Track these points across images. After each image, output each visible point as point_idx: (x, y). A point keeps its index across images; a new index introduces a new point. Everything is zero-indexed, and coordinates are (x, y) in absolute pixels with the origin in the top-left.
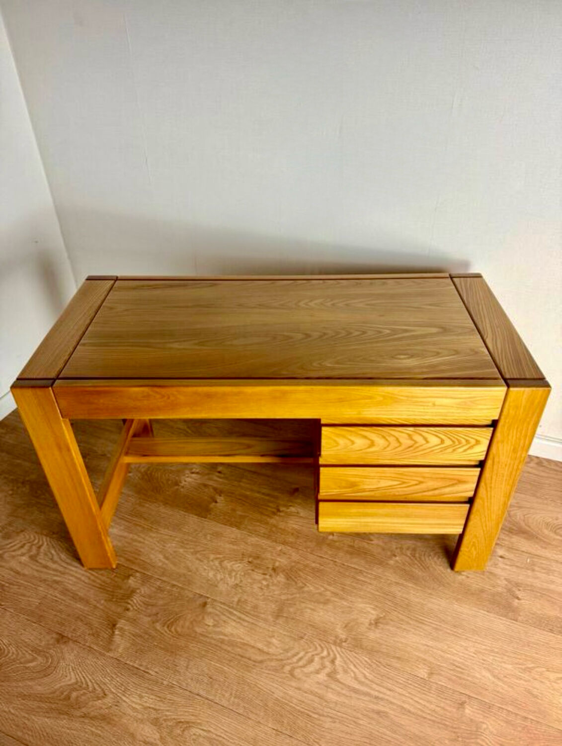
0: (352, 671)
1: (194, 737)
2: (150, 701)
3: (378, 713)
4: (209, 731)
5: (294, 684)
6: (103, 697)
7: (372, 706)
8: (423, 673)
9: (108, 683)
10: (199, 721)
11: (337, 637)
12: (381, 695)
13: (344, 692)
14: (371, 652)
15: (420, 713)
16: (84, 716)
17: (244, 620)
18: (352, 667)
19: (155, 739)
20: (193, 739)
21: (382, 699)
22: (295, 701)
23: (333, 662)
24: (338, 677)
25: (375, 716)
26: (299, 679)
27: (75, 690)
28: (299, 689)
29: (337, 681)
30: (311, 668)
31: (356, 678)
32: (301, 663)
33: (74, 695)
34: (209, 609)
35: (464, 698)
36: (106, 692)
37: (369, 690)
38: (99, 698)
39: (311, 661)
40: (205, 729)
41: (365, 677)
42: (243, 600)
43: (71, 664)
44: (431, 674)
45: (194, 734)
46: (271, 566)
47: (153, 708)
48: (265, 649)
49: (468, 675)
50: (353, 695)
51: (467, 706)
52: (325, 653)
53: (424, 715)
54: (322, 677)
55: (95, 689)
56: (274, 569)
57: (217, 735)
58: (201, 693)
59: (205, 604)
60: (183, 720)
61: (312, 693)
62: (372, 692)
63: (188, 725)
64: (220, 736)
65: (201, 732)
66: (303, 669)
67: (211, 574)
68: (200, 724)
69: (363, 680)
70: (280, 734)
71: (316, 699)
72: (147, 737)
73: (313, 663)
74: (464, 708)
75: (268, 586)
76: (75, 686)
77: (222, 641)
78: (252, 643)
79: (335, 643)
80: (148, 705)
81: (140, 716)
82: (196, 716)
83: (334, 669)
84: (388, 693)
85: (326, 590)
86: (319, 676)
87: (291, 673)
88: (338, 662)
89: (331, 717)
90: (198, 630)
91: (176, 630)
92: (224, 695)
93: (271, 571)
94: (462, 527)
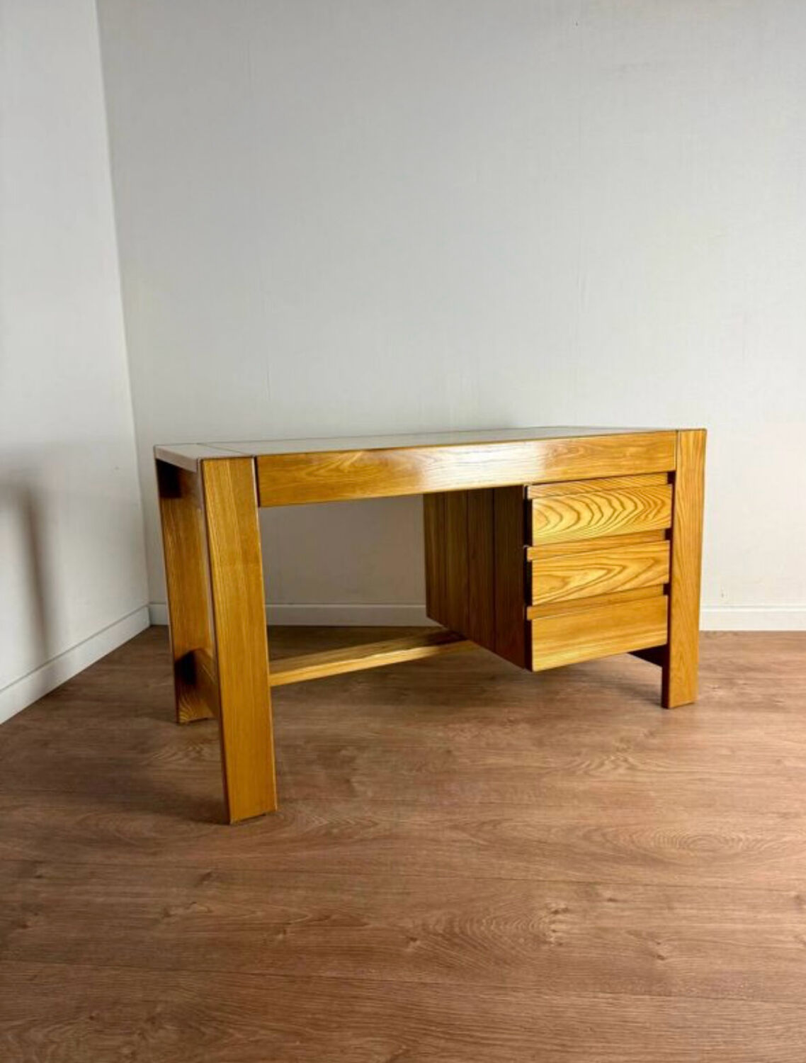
48: (545, 766)
52: (613, 758)
54: (622, 771)
78: (526, 765)
79: (618, 751)
86: (619, 771)
94: (666, 632)
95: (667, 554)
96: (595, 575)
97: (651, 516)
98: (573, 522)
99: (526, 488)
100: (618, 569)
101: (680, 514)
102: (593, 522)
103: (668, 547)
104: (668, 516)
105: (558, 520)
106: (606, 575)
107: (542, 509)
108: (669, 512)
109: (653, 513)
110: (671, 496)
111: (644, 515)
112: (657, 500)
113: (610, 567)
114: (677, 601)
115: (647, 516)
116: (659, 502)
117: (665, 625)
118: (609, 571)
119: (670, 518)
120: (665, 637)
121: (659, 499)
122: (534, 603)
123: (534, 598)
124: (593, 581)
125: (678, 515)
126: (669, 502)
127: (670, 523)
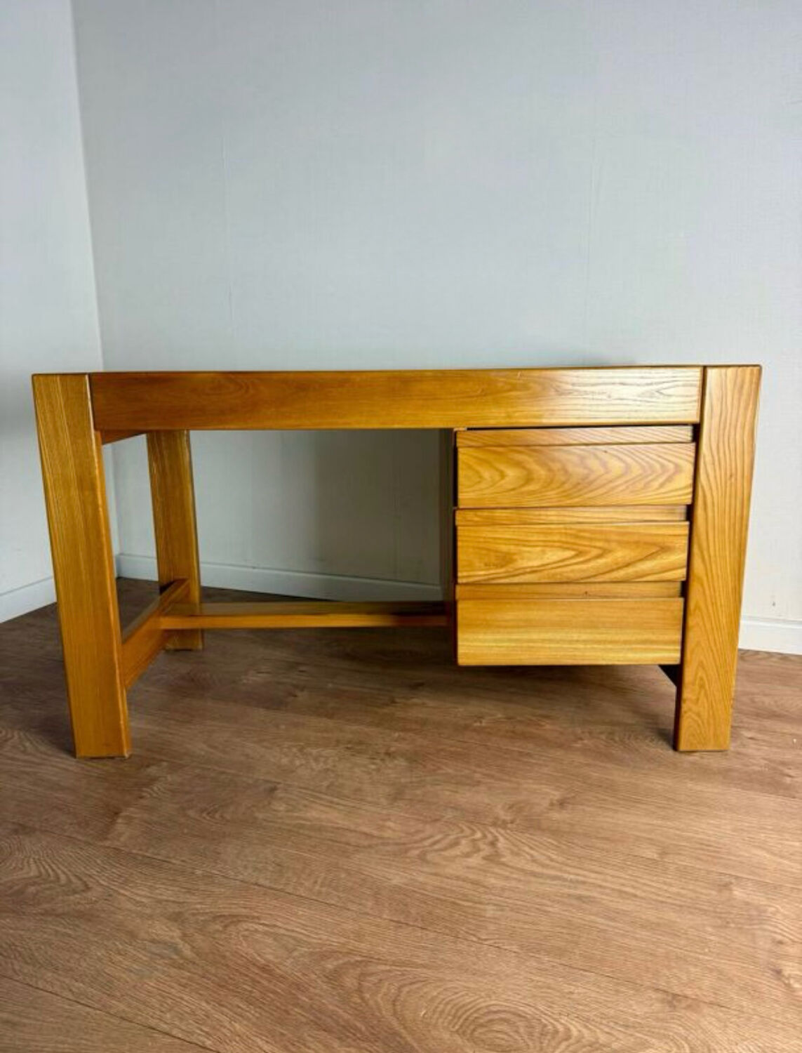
0: (528, 853)
1: (246, 933)
2: (167, 893)
3: (579, 898)
4: (275, 926)
5: (426, 869)
6: (83, 891)
7: (566, 890)
8: (651, 853)
9: (94, 875)
10: (256, 914)
11: (497, 818)
12: (581, 878)
13: (515, 876)
14: (555, 832)
15: (655, 897)
16: (46, 913)
17: (338, 804)
18: (527, 849)
19: (172, 937)
20: (243, 936)
21: (584, 883)
22: (429, 888)
23: (493, 844)
24: (503, 860)
25: (575, 902)
26: (435, 864)
27: (34, 884)
28: (436, 874)
29: (503, 864)
30: (456, 851)
31: (534, 861)
32: (436, 847)
33: (32, 889)
34: (279, 793)
35: (727, 879)
36: (90, 885)
37: (559, 874)
38: (75, 892)
39: (455, 844)
40: (267, 923)
41: (552, 860)
42: (336, 784)
43: (33, 856)
44: (663, 853)
45: (247, 930)
46: (383, 751)
47: (174, 902)
48: (375, 833)
49: (729, 854)
50: (533, 879)
51: (735, 888)
52: (478, 835)
53: (660, 899)
54: (475, 860)
55: (70, 881)
56: (388, 754)
57: (288, 930)
58: (262, 881)
59: (273, 790)
60: (226, 914)
61: (458, 878)
62: (566, 876)
63: (236, 919)
64: (293, 931)
65: (260, 928)
66: (443, 853)
67: (285, 761)
68: (258, 918)
69: (548, 862)
70: (404, 926)
71: (469, 886)
72: (157, 935)
73: (459, 847)
74: (731, 890)
75: (378, 770)
76: (36, 880)
77: (302, 826)
78: (353, 827)
79: (494, 824)
80: (165, 898)
81: (148, 911)
82: (251, 909)
83: (496, 852)
84: (593, 875)
85: (475, 772)
86: (470, 860)
87: (422, 858)
88: (502, 844)
89: (495, 905)
90: (260, 816)
91: (222, 816)
92: (302, 884)
93: (382, 756)
94: (679, 647)
95: (685, 541)
96: (553, 556)
97: (656, 484)
98: (522, 482)
99: (456, 433)
100: (595, 552)
101: (706, 488)
102: (553, 486)
103: (687, 532)
104: (685, 488)
105: (497, 478)
106: (576, 556)
107: (472, 462)
108: (690, 481)
109: (661, 480)
110: (692, 460)
111: (643, 483)
112: (665, 462)
113: (581, 548)
114: (698, 607)
115: (647, 485)
116: (671, 466)
117: (678, 637)
118: (580, 554)
119: (690, 490)
120: (678, 655)
121: (669, 461)
122: (460, 581)
123: (459, 574)
124: (554, 563)
125: (702, 487)
126: (690, 468)
127: (690, 496)
